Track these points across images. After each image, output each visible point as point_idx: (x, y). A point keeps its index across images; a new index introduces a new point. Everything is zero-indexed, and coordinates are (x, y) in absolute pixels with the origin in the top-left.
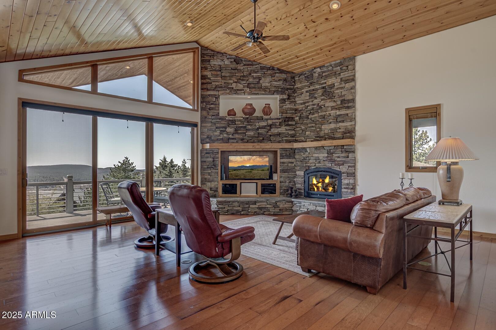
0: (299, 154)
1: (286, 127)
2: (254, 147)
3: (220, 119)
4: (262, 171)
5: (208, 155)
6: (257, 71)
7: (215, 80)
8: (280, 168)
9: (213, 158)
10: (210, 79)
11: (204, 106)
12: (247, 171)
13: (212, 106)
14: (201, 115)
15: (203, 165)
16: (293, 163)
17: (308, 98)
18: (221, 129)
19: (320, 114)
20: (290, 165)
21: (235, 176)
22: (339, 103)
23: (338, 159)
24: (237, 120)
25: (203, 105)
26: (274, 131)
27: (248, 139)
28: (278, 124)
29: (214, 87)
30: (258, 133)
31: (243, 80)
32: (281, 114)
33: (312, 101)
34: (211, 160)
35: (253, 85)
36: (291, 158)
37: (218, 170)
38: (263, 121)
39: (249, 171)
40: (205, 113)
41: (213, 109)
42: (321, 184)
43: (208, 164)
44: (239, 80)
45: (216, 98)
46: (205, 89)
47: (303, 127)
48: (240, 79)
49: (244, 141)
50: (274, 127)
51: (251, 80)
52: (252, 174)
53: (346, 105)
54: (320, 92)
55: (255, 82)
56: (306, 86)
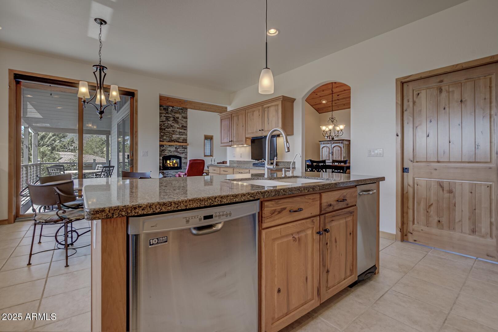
17: (165, 119)
19: (171, 129)
22: (181, 126)
23: (181, 151)
33: (167, 122)
42: (172, 163)
53: (184, 128)
54: (172, 119)
56: (164, 113)
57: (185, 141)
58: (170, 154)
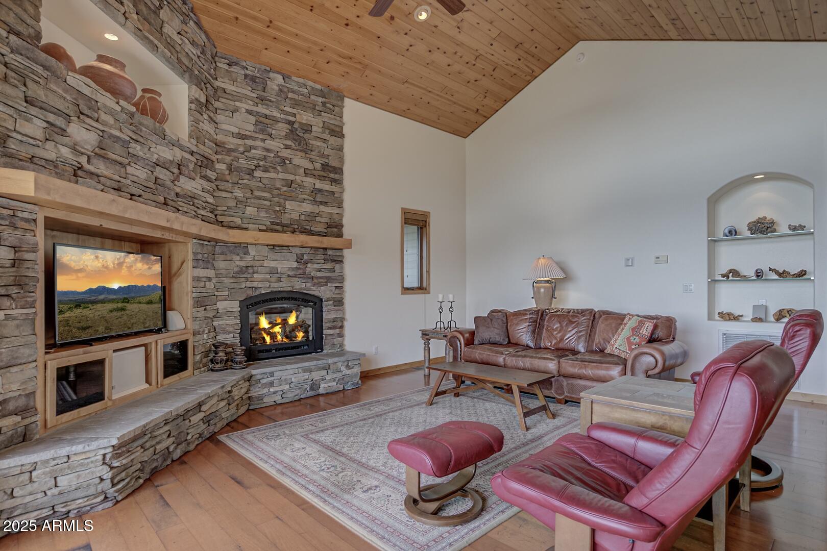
0: (229, 258)
1: (202, 182)
4: (149, 306)
8: (193, 295)
12: (115, 306)
16: (210, 279)
17: (252, 128)
19: (281, 176)
20: (207, 284)
21: (78, 329)
23: (319, 274)
26: (185, 183)
28: (191, 167)
30: (156, 178)
33: (264, 140)
36: (209, 266)
38: (166, 145)
39: (120, 305)
42: (280, 328)
47: (239, 193)
50: (186, 172)
52: (125, 317)
53: (331, 175)
54: (283, 128)
56: (247, 97)
57: (335, 228)
58: (276, 287)
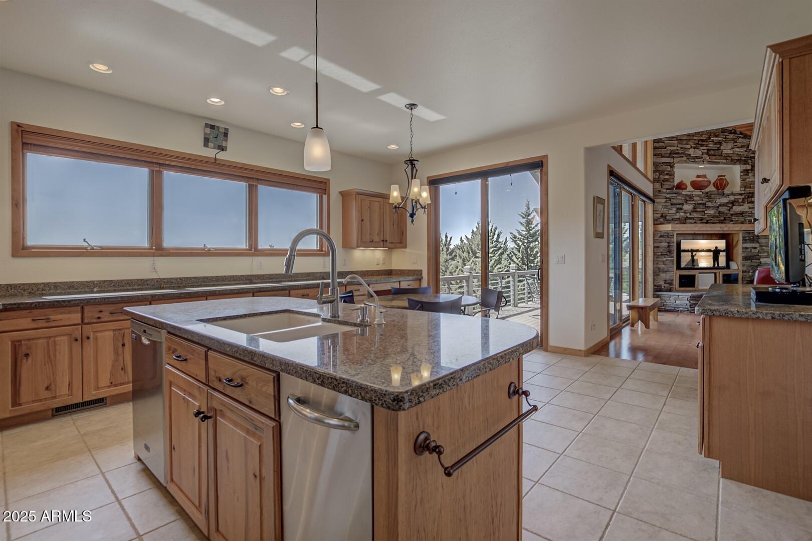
1: (749, 205)
2: (721, 229)
3: (675, 194)
5: (662, 238)
6: (717, 134)
7: (670, 144)
8: (743, 255)
9: (668, 243)
10: (664, 143)
11: (657, 177)
13: (667, 177)
14: (653, 188)
15: (656, 251)
16: (755, 248)
18: (678, 206)
20: (753, 250)
24: (696, 195)
25: (656, 175)
26: (737, 209)
27: (708, 219)
28: (740, 201)
29: (669, 152)
30: (719, 211)
31: (702, 145)
32: (743, 189)
34: (666, 244)
35: (712, 152)
36: (755, 242)
37: (673, 257)
38: (725, 197)
40: (658, 185)
41: (667, 180)
43: (661, 250)
44: (698, 146)
45: (672, 167)
46: (659, 155)
48: (698, 144)
49: (703, 221)
50: (737, 204)
51: (712, 145)
55: (715, 148)
